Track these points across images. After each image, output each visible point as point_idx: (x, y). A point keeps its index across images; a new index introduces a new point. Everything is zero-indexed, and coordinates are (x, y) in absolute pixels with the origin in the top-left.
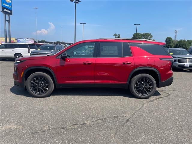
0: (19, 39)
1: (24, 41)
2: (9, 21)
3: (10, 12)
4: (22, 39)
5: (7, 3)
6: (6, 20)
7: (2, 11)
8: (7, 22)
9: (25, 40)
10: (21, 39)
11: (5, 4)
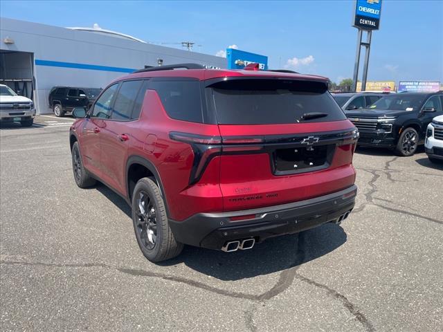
0: (404, 84)
1: (415, 87)
2: (368, 45)
3: (373, 24)
4: (411, 84)
5: (369, 6)
6: (362, 44)
7: (355, 24)
8: (363, 48)
9: (417, 84)
10: (408, 83)
11: (364, 9)
